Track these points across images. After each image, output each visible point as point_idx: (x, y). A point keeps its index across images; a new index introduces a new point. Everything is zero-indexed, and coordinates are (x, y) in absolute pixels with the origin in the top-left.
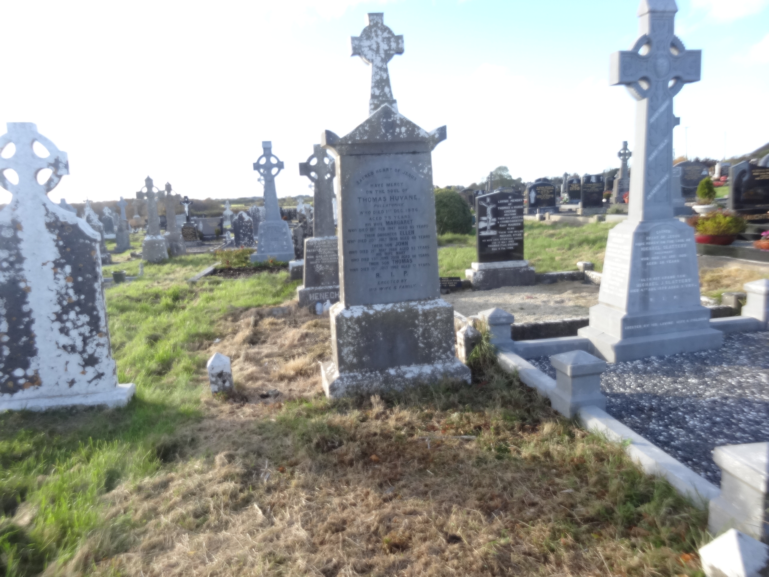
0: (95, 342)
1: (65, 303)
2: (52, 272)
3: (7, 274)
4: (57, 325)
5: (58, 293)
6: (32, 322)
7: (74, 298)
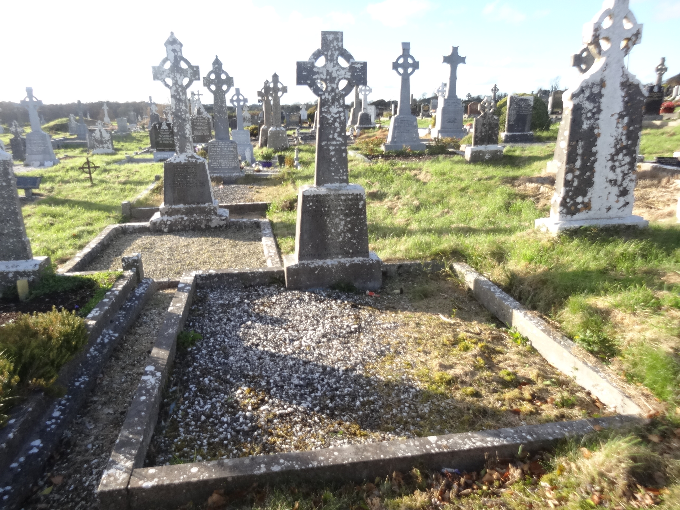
0: (629, 178)
1: (618, 147)
2: (616, 122)
3: (589, 122)
4: (610, 164)
5: (616, 139)
6: (595, 160)
7: (625, 143)
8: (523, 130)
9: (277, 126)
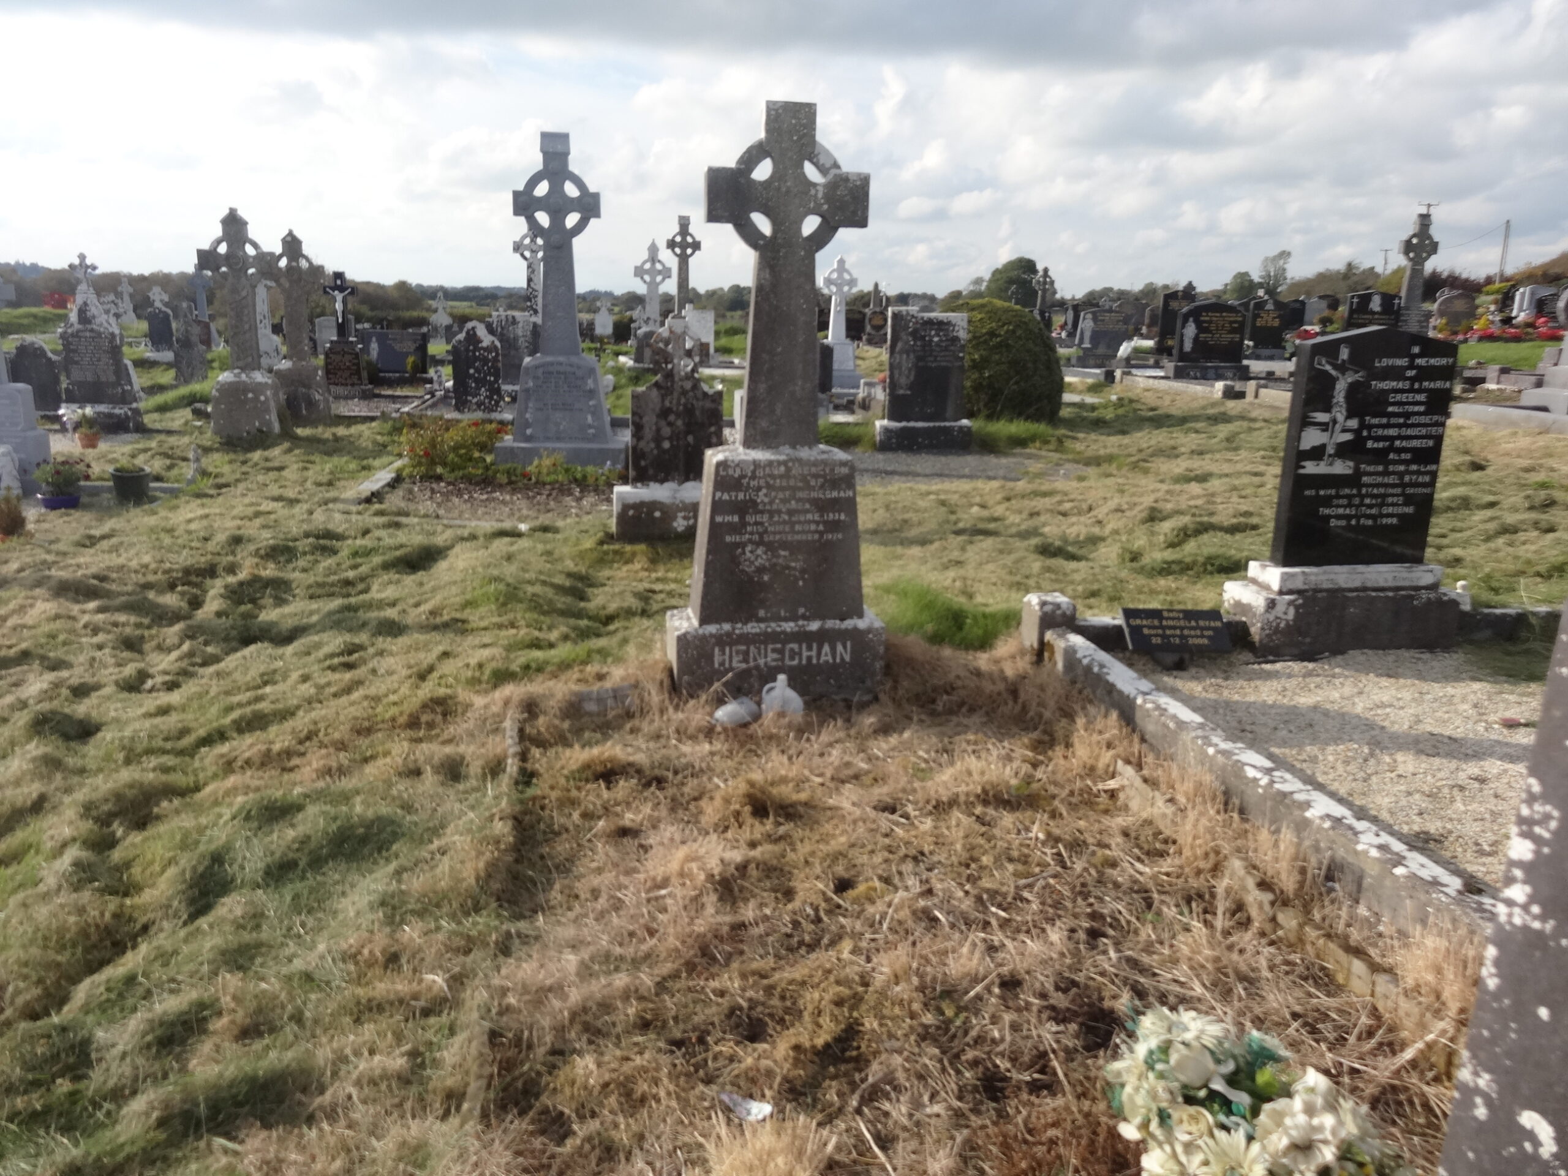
8: (938, 416)
9: (243, 369)
